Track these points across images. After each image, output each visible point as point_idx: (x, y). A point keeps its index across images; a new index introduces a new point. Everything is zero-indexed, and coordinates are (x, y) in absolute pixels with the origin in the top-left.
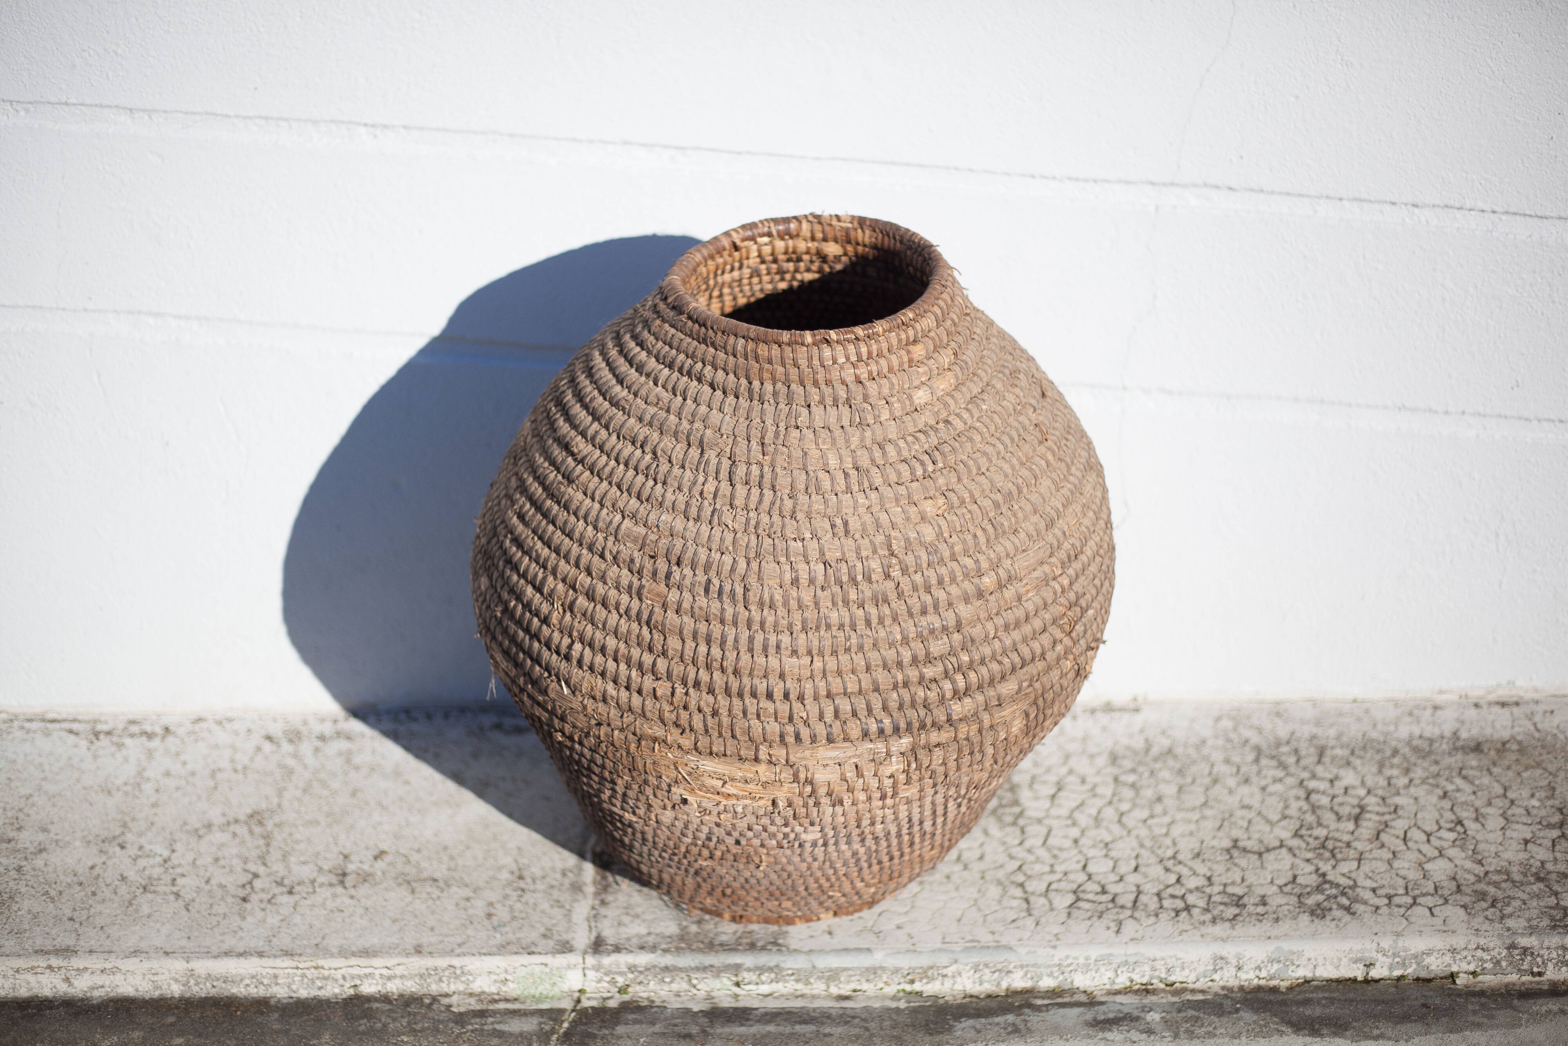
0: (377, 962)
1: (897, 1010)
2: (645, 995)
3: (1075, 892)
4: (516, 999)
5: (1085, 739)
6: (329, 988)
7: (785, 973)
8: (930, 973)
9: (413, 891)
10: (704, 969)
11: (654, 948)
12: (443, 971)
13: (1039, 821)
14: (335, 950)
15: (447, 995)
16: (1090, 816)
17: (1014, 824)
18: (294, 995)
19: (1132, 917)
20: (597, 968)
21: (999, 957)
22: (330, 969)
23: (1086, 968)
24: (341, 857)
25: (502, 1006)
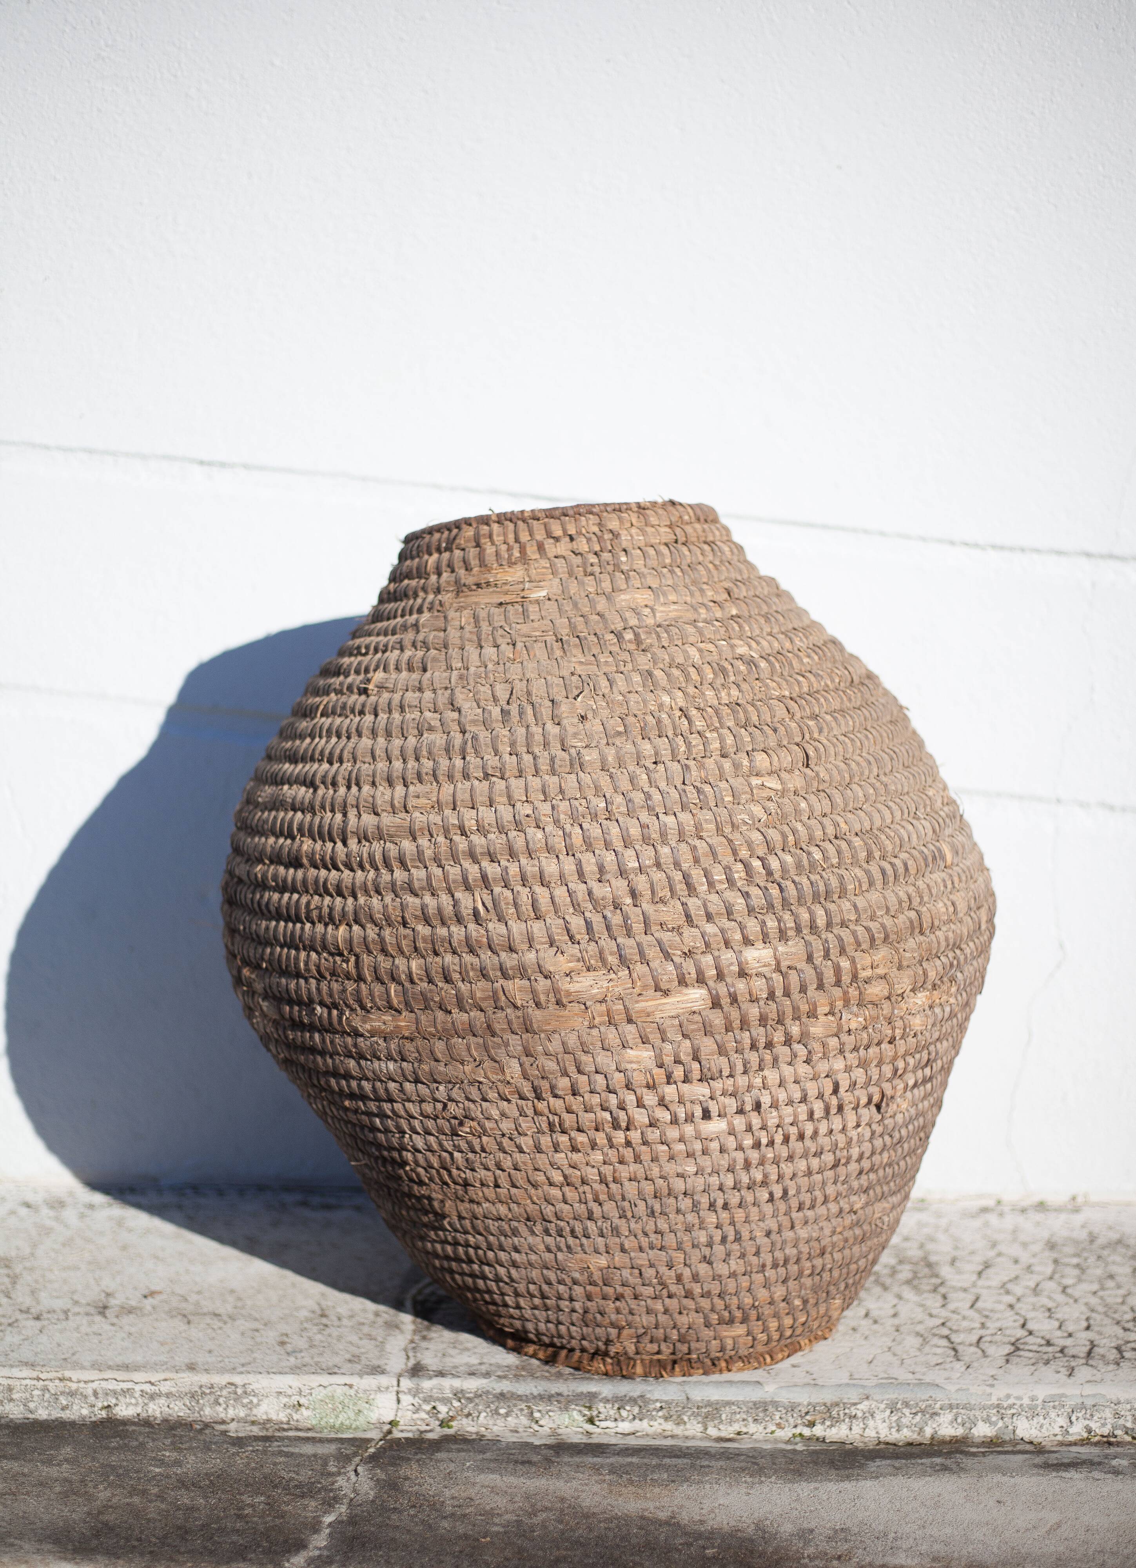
0: (138, 1376)
1: (795, 1451)
2: (473, 1430)
3: (1013, 1344)
4: (309, 1429)
5: (1015, 1231)
6: (75, 1407)
7: (652, 1407)
8: (834, 1413)
9: (189, 1323)
10: (549, 1398)
11: (487, 1375)
12: (221, 1389)
13: (965, 1290)
14: (86, 1364)
15: (223, 1422)
16: (1027, 1287)
17: (935, 1290)
18: (31, 1416)
19: (1087, 1364)
20: (415, 1392)
21: (922, 1394)
22: (79, 1382)
23: (1032, 1412)
24: (103, 1295)
25: (291, 1434)
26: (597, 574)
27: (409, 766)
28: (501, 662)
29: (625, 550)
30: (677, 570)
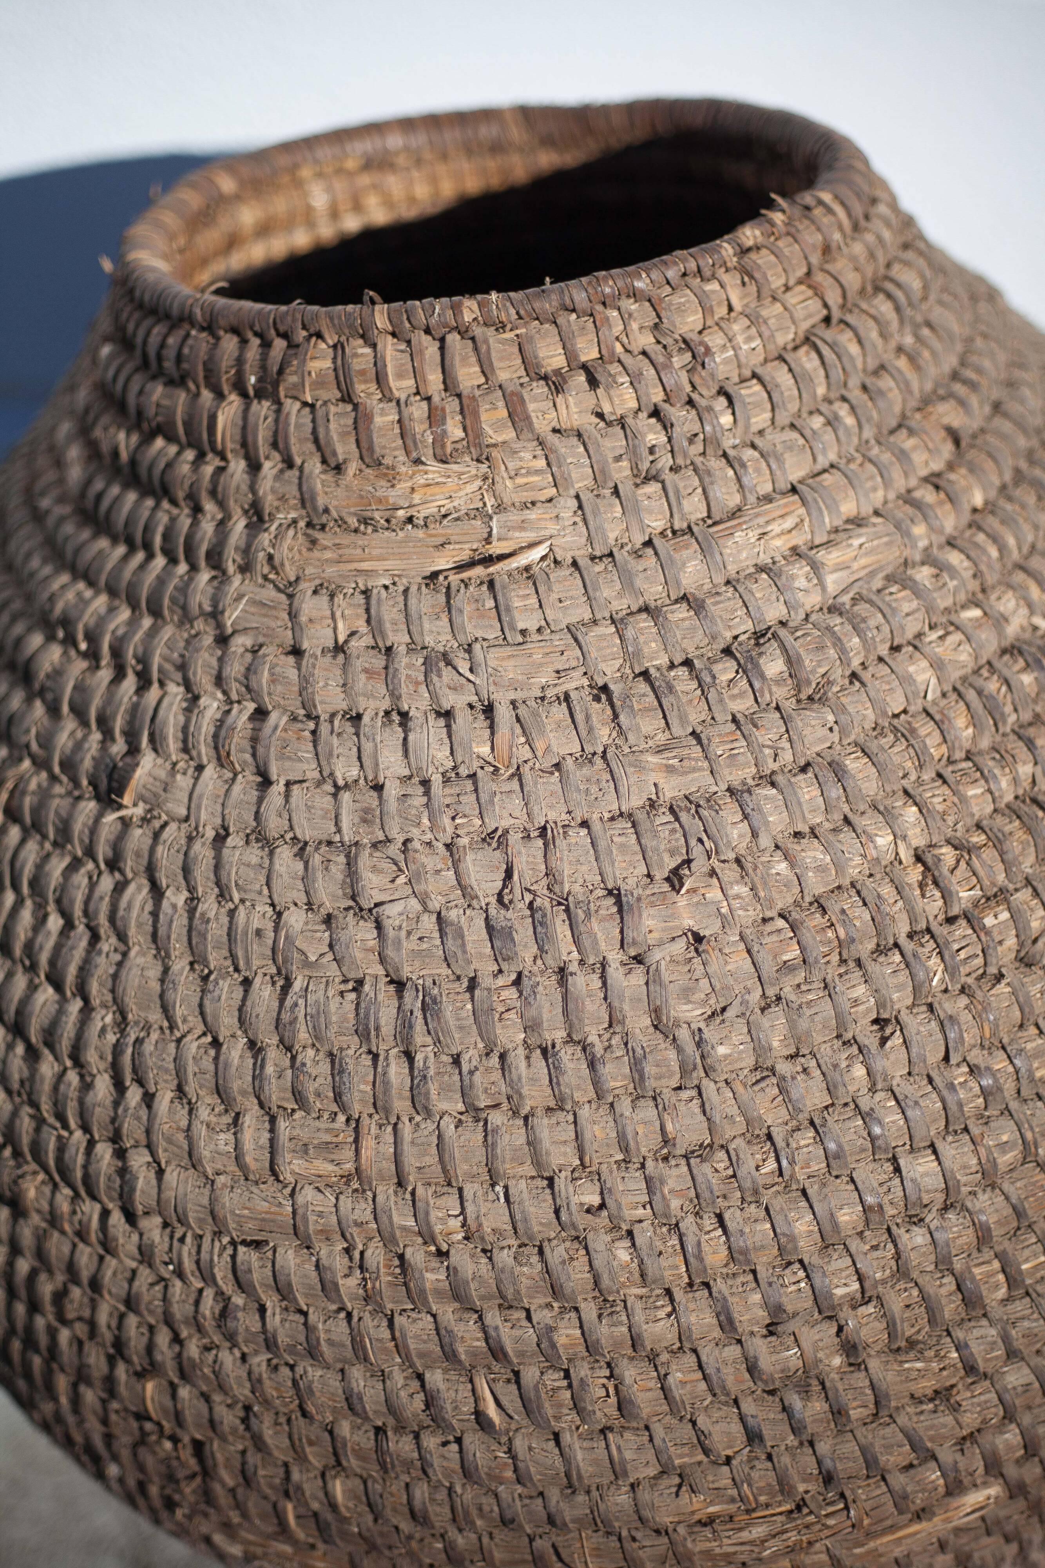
26: (668, 476)
27: (270, 1069)
28: (464, 771)
29: (722, 392)
30: (843, 410)
